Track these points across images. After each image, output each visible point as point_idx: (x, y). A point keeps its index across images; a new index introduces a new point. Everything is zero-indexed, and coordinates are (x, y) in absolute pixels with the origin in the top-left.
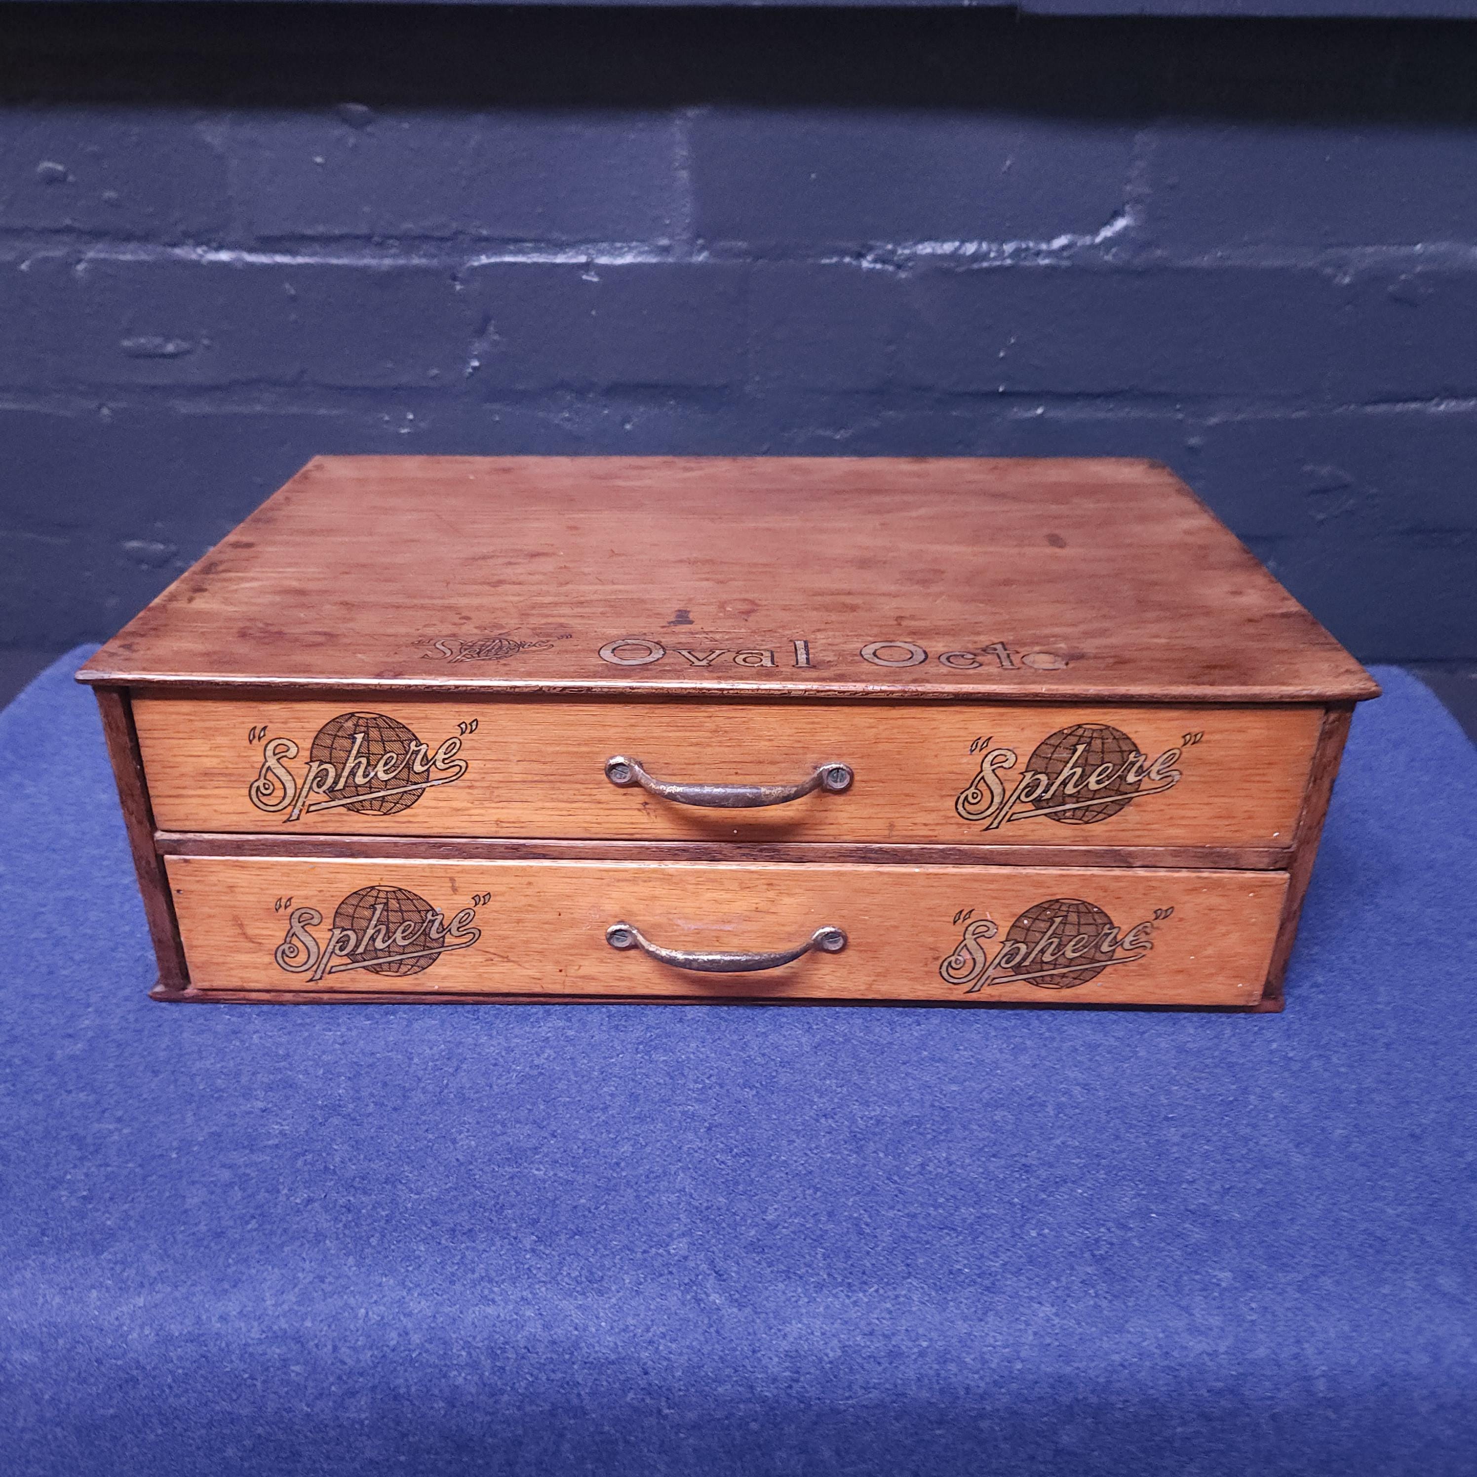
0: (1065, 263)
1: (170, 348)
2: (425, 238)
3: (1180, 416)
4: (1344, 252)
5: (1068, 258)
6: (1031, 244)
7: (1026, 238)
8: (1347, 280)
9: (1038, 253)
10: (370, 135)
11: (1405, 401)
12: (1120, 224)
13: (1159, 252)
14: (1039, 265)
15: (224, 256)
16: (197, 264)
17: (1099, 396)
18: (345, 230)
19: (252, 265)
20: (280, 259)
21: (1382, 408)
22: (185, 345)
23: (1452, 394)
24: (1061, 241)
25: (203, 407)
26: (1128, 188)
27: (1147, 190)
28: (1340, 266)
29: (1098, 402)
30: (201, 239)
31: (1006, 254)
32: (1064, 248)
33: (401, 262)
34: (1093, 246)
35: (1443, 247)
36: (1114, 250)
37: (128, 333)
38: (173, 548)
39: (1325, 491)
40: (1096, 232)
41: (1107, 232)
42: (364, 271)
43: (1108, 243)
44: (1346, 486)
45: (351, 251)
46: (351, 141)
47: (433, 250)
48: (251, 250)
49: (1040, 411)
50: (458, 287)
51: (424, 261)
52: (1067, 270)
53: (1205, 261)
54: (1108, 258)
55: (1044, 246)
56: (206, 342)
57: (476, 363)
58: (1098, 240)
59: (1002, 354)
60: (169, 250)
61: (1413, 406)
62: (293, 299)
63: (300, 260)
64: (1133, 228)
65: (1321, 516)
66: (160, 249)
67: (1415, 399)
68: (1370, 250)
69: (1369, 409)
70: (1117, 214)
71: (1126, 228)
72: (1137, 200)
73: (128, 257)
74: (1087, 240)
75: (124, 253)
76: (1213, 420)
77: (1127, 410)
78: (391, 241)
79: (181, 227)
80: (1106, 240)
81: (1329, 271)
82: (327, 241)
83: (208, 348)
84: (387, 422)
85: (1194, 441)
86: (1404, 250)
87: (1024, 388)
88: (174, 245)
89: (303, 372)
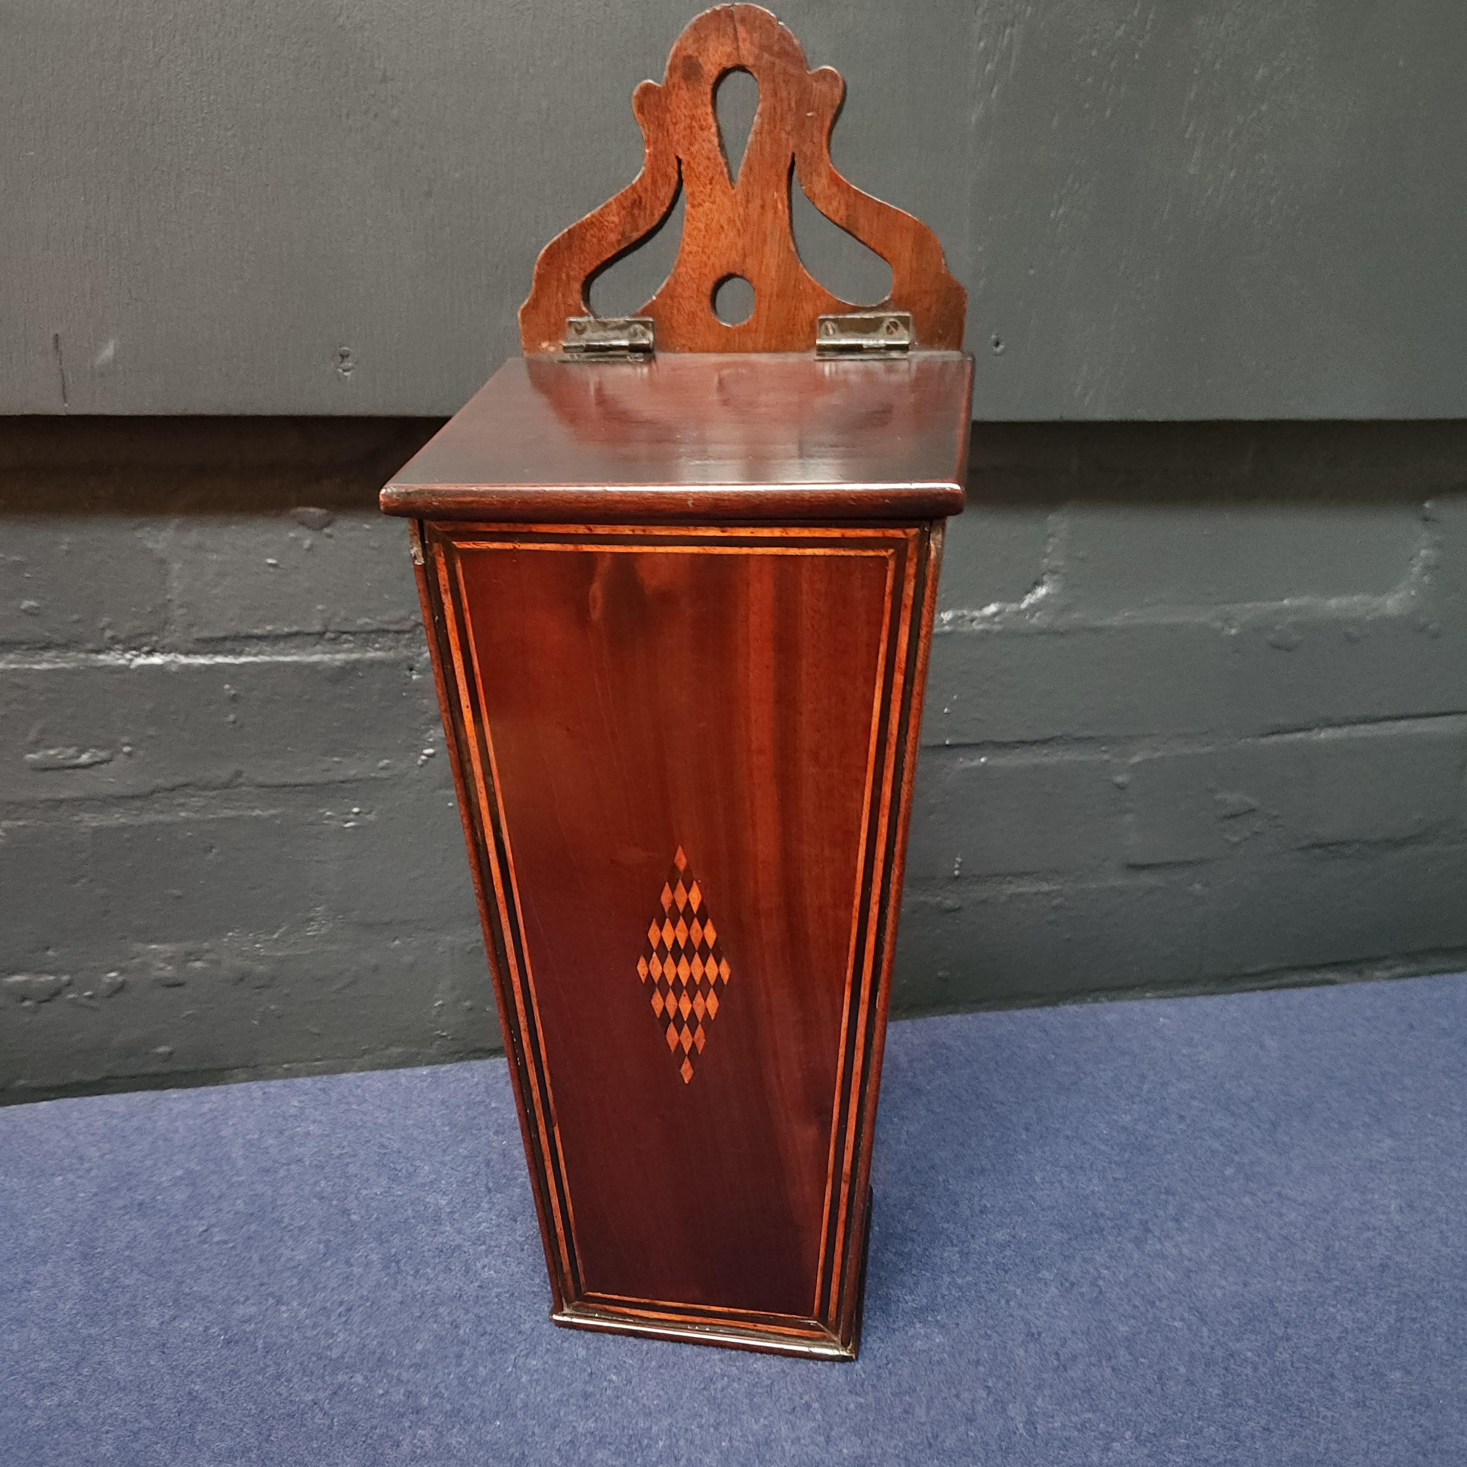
0: (997, 628)
1: (85, 758)
2: (383, 632)
3: (1106, 757)
4: (1228, 608)
5: (1000, 623)
6: (965, 612)
7: (961, 607)
8: (1233, 631)
9: (972, 620)
10: (330, 536)
11: (1292, 732)
12: (1041, 591)
13: (1076, 615)
14: (974, 630)
15: (157, 660)
16: (125, 669)
17: (1034, 743)
18: (295, 629)
19: (188, 667)
20: (220, 659)
21: (1274, 739)
22: (103, 754)
23: (1329, 723)
24: (992, 608)
25: (117, 818)
26: (1046, 561)
27: (1061, 563)
28: (1228, 620)
29: (1034, 747)
30: (132, 644)
31: (945, 622)
32: (995, 615)
33: (355, 656)
34: (1019, 612)
35: (1304, 601)
36: (1037, 615)
37: (35, 746)
38: (65, 978)
39: (1233, 816)
40: (1021, 600)
41: (1029, 599)
42: (313, 667)
43: (1033, 608)
44: (1253, 810)
45: (300, 648)
46: (307, 543)
47: (390, 643)
48: (187, 653)
49: (983, 760)
50: (414, 677)
51: (380, 654)
52: (999, 634)
53: (1115, 621)
54: (1034, 621)
55: (976, 614)
56: (127, 749)
57: (429, 751)
58: (1023, 606)
59: (946, 710)
60: (93, 656)
61: (1299, 735)
62: (234, 698)
63: (243, 660)
64: (1053, 595)
65: (1235, 839)
66: (82, 656)
67: (1299, 730)
68: (1248, 605)
69: (1264, 741)
70: (1038, 583)
71: (1047, 595)
72: (1053, 572)
73: (45, 666)
74: (1012, 607)
75: (39, 662)
76: (1136, 759)
77: (1060, 753)
78: (345, 636)
79: (109, 633)
80: (1031, 606)
81: (1218, 624)
82: (273, 639)
83: (129, 754)
84: (330, 817)
85: (1119, 779)
86: (1276, 605)
87: (967, 740)
88: (98, 652)
89: (239, 774)
